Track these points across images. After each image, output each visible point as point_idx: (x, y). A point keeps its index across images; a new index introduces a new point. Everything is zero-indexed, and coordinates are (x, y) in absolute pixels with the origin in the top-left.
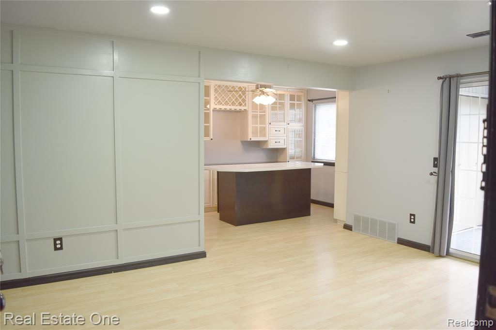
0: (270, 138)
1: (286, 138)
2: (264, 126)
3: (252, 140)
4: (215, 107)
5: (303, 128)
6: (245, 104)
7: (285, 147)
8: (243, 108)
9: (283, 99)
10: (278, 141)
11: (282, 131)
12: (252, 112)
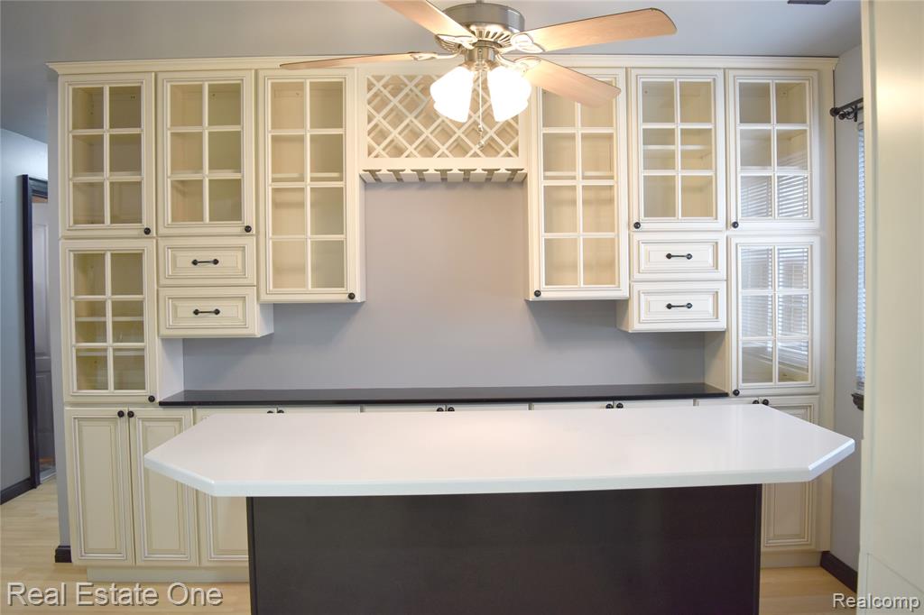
0: (637, 287)
1: (722, 288)
2: (609, 235)
3: (545, 296)
4: (373, 164)
5: (816, 241)
6: (516, 149)
7: (720, 325)
8: (502, 164)
9: (706, 115)
10: (683, 300)
11: (703, 255)
12: (546, 178)
